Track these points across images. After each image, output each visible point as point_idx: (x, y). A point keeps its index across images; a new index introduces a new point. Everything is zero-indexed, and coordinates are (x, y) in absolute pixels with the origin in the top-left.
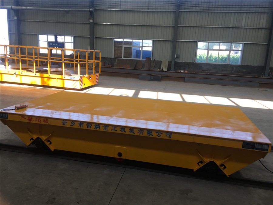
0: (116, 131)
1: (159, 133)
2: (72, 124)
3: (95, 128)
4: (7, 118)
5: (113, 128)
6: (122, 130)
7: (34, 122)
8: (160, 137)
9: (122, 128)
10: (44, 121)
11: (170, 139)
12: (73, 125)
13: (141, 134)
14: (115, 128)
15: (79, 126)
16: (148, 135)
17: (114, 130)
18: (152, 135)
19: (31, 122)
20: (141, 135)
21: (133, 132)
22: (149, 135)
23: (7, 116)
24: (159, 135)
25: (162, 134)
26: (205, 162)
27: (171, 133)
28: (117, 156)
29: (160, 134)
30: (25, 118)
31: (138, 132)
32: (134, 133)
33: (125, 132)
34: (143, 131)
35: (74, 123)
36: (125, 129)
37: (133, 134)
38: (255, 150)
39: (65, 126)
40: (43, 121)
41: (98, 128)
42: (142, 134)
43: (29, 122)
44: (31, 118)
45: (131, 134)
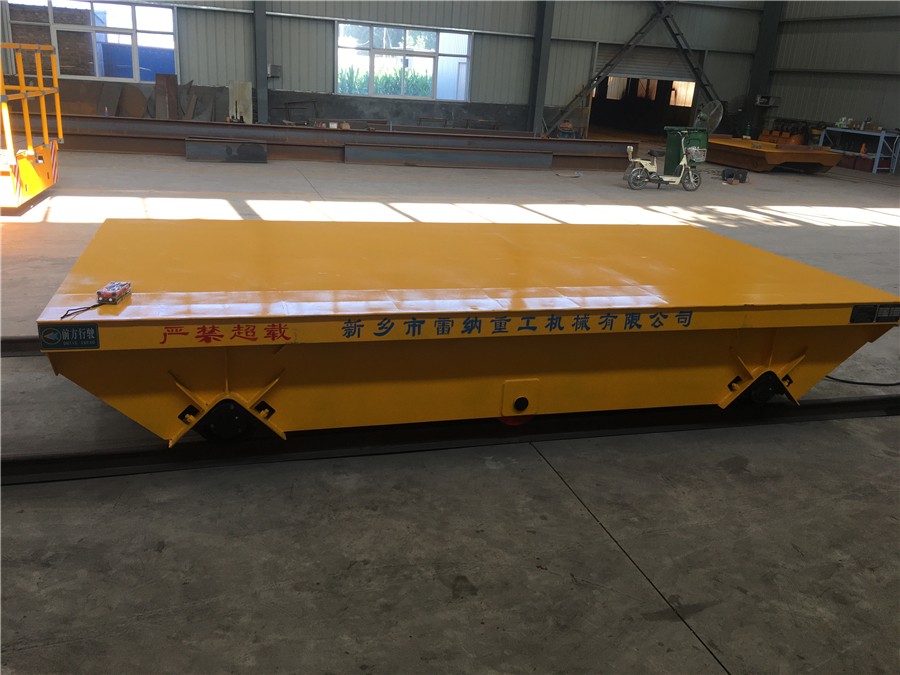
0: (534, 329)
1: (659, 315)
2: (380, 329)
3: (463, 332)
4: (97, 345)
5: (523, 323)
6: (551, 324)
7: (225, 342)
8: (661, 329)
9: (552, 319)
10: (271, 334)
11: (688, 328)
12: (384, 330)
13: (608, 327)
14: (531, 320)
15: (407, 333)
16: (628, 326)
17: (528, 328)
18: (639, 326)
19: (214, 343)
20: (607, 330)
21: (586, 326)
22: (631, 327)
23: (96, 334)
24: (657, 324)
25: (665, 317)
26: (752, 378)
27: (691, 313)
28: (509, 412)
29: (661, 319)
30: (186, 334)
31: (600, 324)
32: (588, 329)
33: (561, 329)
34: (616, 317)
35: (388, 325)
36: (560, 318)
37: (584, 331)
38: (874, 323)
39: (354, 339)
40: (265, 333)
41: (476, 330)
42: (611, 328)
43: (203, 344)
44: (214, 329)
45: (579, 331)
